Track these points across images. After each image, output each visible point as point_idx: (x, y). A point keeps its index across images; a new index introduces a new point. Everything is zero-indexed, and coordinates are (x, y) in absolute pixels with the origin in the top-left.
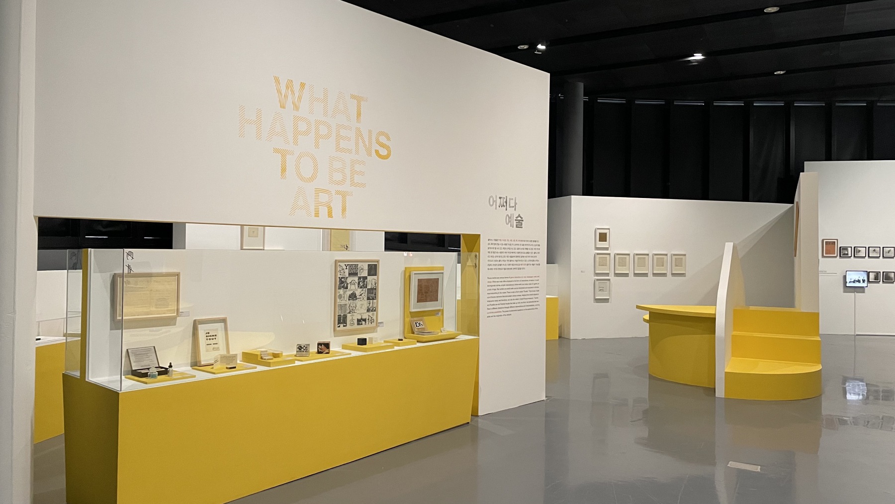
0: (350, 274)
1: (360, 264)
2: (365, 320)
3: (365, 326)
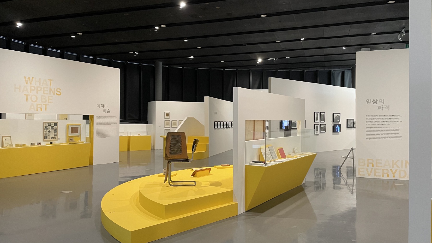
0: (48, 126)
1: (51, 123)
2: (53, 138)
3: (53, 139)
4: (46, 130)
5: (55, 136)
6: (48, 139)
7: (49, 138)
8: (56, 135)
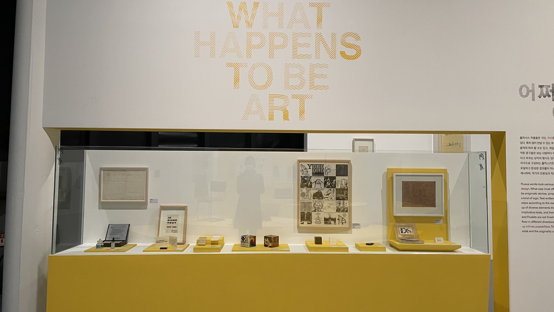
0: (314, 174)
1: (326, 165)
2: (334, 220)
4: (304, 190)
5: (341, 214)
6: (313, 224)
7: (318, 218)
8: (343, 211)
